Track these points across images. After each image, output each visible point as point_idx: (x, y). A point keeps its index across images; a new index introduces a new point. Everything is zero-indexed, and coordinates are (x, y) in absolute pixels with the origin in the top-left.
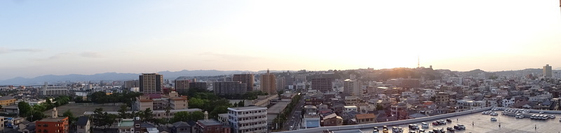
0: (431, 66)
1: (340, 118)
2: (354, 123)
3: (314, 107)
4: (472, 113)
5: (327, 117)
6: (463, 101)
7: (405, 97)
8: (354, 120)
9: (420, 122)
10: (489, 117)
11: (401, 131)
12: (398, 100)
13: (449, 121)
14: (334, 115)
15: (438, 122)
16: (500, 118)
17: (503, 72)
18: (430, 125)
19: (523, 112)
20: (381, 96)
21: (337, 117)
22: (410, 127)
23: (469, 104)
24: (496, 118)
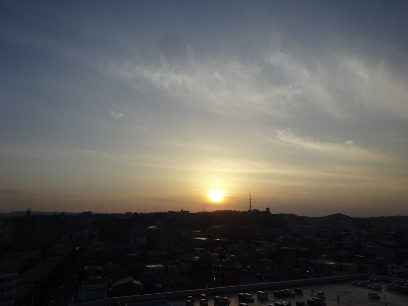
0: (268, 209)
1: (139, 283)
2: (159, 291)
3: (100, 268)
5: (118, 283)
6: (320, 261)
7: (233, 252)
8: (159, 286)
9: (254, 290)
10: (365, 292)
11: (227, 302)
12: (222, 257)
13: (300, 293)
14: (130, 279)
15: (282, 293)
16: (384, 294)
17: (382, 219)
18: (270, 296)
20: (199, 249)
21: (135, 282)
22: (240, 297)
24: (379, 294)
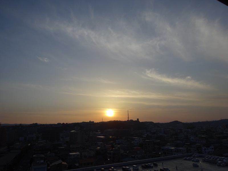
0: (138, 119)
1: (65, 163)
2: (77, 167)
3: (43, 156)
4: (174, 158)
5: (53, 164)
6: (166, 147)
7: (119, 144)
8: (77, 165)
9: (131, 165)
10: (191, 163)
12: (113, 147)
13: (156, 165)
14: (60, 161)
15: (147, 166)
16: (201, 163)
19: (225, 161)
20: (100, 143)
21: (63, 163)
22: (123, 169)
23: (172, 150)
24: (198, 164)
